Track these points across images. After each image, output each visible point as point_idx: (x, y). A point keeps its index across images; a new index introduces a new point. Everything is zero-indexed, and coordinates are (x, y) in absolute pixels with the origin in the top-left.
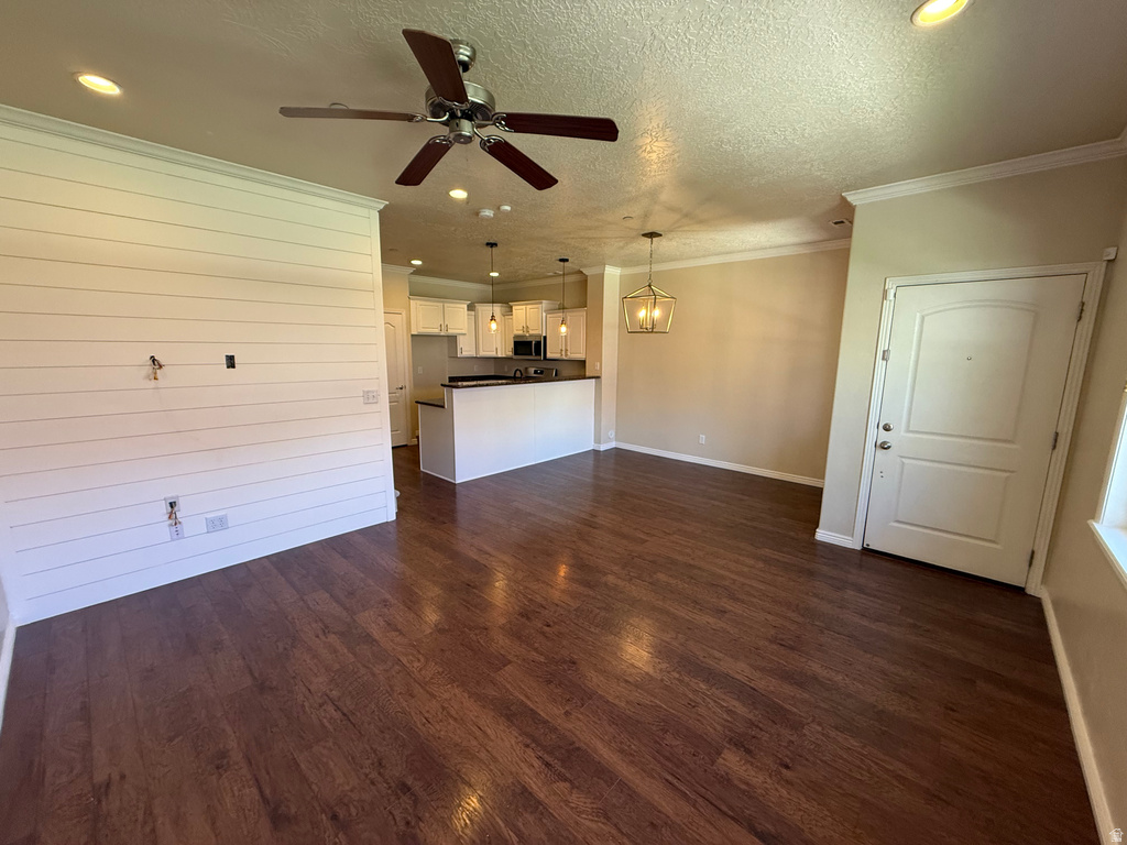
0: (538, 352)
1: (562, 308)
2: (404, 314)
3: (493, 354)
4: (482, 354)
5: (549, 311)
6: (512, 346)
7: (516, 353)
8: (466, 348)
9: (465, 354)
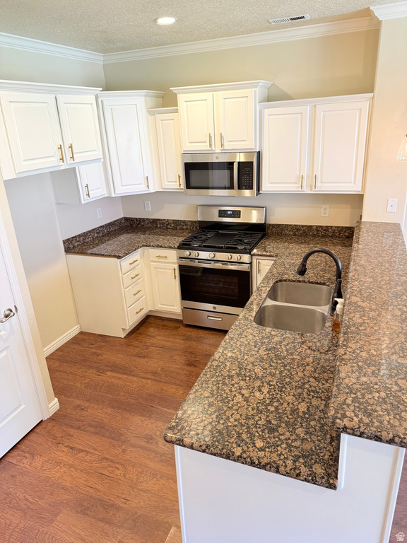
4: (122, 190)
7: (188, 186)
8: (93, 184)
9: (93, 195)
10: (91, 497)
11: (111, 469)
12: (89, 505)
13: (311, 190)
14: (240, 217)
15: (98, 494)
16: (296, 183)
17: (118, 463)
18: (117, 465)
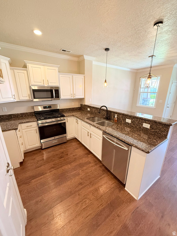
10: (92, 219)
11: (84, 204)
12: (96, 222)
13: (74, 98)
15: (92, 215)
16: (70, 96)
17: (83, 200)
18: (84, 201)
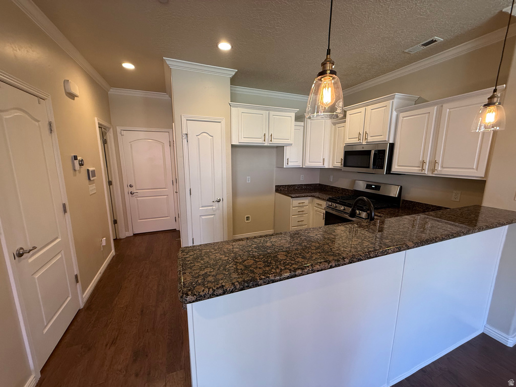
0: (379, 164)
1: (420, 102)
2: (223, 122)
3: (319, 165)
4: (308, 164)
5: (402, 109)
6: (342, 156)
7: (345, 165)
8: (293, 159)
9: (291, 164)
13: (432, 173)
14: (379, 190)
16: (419, 167)
